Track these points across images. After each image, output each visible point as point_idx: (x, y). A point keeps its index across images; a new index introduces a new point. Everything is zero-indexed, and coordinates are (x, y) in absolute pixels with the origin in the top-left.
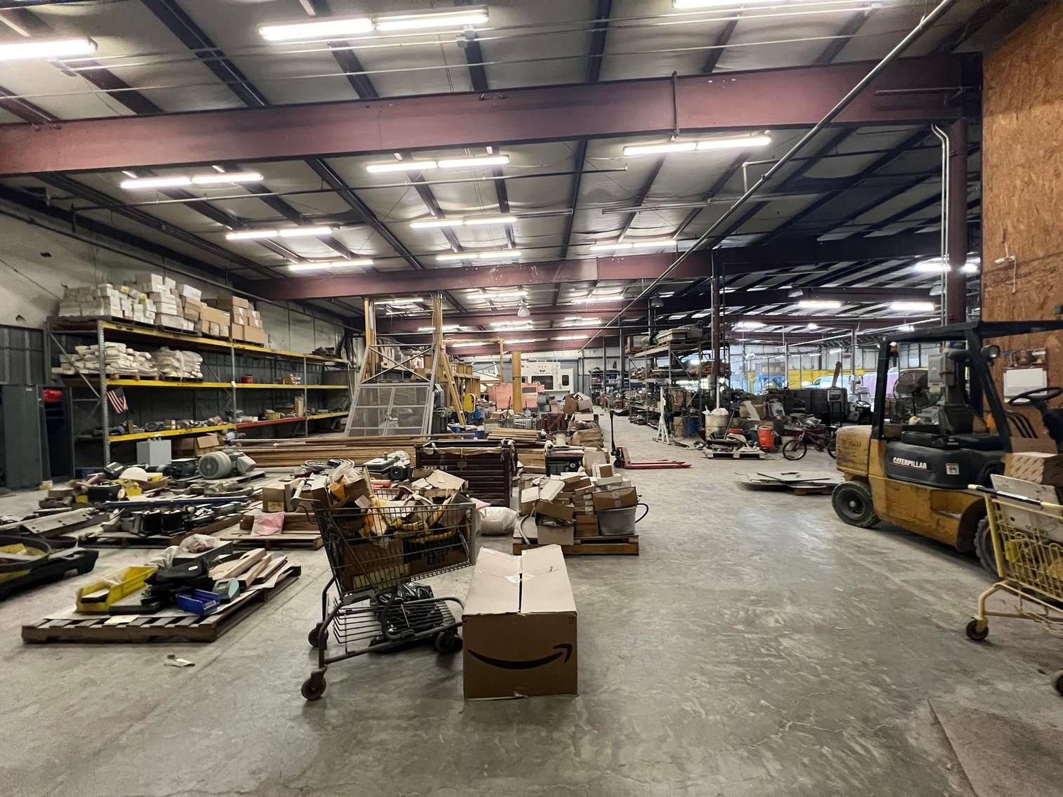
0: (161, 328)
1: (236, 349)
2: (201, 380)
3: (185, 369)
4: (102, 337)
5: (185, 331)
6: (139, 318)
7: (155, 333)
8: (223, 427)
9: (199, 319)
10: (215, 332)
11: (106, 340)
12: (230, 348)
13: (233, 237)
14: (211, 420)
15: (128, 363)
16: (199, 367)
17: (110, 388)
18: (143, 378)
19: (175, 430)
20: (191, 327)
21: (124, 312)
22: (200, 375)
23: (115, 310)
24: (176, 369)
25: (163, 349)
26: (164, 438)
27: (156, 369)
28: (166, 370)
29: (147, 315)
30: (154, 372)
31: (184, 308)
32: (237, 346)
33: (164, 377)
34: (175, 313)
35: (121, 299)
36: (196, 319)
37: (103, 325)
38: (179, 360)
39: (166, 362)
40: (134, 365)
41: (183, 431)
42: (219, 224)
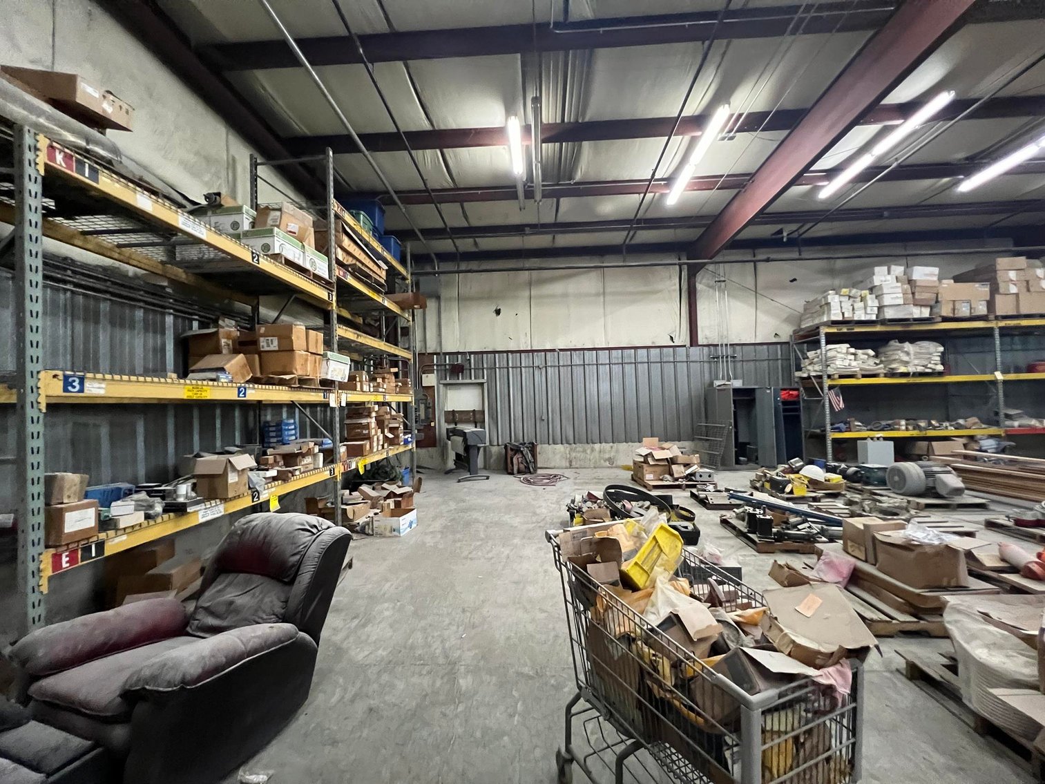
0: (884, 322)
1: (1001, 329)
2: (940, 374)
3: (916, 362)
4: (823, 341)
5: (915, 320)
6: (860, 315)
7: (878, 328)
8: (980, 431)
9: (937, 302)
10: (964, 311)
11: (828, 343)
12: (992, 329)
13: (968, 185)
14: (961, 421)
15: (846, 363)
16: (938, 358)
17: (831, 388)
18: (864, 376)
19: (903, 430)
20: (926, 313)
21: (843, 314)
22: (940, 368)
23: (835, 314)
24: (906, 363)
25: (892, 343)
26: (885, 439)
27: (882, 366)
28: (893, 366)
29: (869, 311)
30: (881, 369)
31: (913, 294)
32: (1002, 324)
33: (892, 374)
34: (901, 301)
35: (841, 302)
36: (933, 303)
37: (824, 330)
38: (908, 354)
39: (894, 357)
40: (854, 363)
41: (915, 433)
42: (945, 180)
